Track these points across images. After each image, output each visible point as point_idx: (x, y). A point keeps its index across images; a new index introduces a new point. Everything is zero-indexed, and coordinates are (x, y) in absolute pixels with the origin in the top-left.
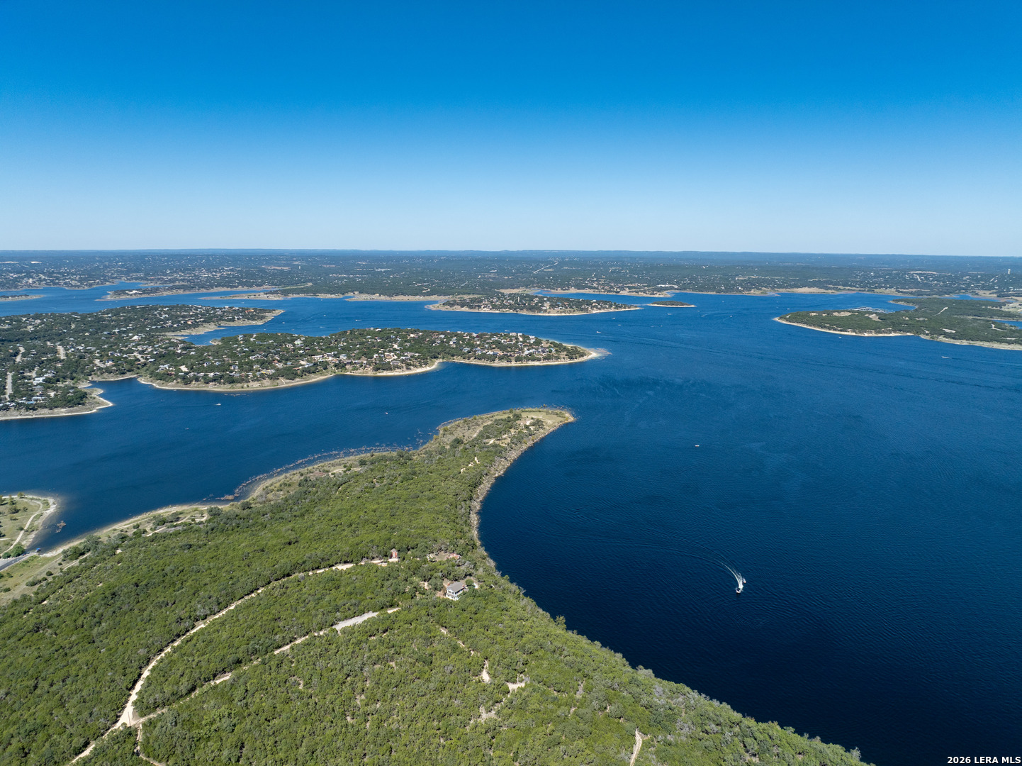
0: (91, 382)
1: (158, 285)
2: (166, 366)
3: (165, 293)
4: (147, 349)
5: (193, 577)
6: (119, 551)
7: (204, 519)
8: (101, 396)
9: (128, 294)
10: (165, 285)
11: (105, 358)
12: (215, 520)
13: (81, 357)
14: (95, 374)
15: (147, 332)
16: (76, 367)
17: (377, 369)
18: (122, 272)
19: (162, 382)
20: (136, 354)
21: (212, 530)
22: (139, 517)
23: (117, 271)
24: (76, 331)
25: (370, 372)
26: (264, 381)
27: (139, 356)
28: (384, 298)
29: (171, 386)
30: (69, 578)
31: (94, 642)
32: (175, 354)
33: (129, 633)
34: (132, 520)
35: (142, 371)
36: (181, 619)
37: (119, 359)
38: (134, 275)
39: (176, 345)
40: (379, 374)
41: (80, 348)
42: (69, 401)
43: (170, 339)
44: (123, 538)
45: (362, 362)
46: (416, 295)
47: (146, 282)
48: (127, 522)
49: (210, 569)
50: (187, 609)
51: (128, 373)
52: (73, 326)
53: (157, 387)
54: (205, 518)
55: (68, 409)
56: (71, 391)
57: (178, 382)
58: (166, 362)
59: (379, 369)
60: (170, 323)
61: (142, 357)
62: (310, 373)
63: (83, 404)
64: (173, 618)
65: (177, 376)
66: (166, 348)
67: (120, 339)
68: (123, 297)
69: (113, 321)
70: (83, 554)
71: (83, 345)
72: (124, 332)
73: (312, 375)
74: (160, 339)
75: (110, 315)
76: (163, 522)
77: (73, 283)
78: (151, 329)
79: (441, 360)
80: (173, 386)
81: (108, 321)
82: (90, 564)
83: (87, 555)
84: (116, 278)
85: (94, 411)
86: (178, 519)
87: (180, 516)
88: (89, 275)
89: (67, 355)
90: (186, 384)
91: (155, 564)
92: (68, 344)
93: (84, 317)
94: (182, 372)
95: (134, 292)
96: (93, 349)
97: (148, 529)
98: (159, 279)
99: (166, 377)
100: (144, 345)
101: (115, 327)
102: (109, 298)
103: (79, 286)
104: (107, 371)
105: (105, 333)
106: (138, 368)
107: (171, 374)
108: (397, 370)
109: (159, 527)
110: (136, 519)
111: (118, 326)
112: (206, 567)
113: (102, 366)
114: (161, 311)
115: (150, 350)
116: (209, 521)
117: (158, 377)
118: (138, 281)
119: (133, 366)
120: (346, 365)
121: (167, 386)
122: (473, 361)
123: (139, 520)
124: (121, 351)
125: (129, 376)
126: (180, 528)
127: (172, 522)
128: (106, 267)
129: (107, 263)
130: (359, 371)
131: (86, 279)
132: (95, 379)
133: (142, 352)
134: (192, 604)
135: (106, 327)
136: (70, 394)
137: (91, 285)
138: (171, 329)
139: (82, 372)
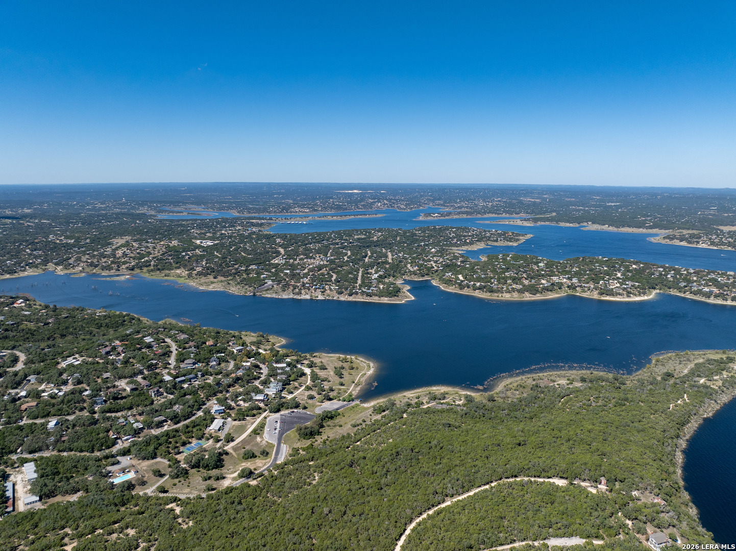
0: (404, 280)
1: (451, 210)
2: (450, 274)
3: (455, 217)
4: (439, 260)
5: (449, 456)
6: (405, 416)
7: (461, 403)
8: (408, 291)
9: (432, 216)
10: (455, 210)
11: (414, 264)
12: (468, 406)
13: (400, 262)
14: (407, 275)
15: (440, 246)
16: (396, 269)
17: (601, 294)
18: (430, 200)
19: (446, 285)
20: (432, 263)
21: (466, 414)
22: (420, 390)
23: (427, 199)
24: (400, 242)
25: (595, 295)
26: (514, 294)
27: (434, 265)
28: (612, 229)
29: (451, 289)
30: (375, 427)
31: (382, 489)
32: (456, 265)
33: (402, 491)
34: (416, 391)
35: (434, 275)
36: (437, 493)
37: (422, 265)
38: (437, 202)
39: (456, 258)
40: (603, 298)
41: (401, 255)
42: (390, 294)
43: (454, 253)
44: (409, 405)
45: (590, 287)
46: (640, 227)
47: (444, 207)
48: (413, 392)
49: (461, 452)
50: (441, 485)
51: (426, 276)
52: (398, 239)
53: (443, 289)
54: (462, 401)
55: (389, 298)
56: (392, 286)
57: (456, 287)
58: (450, 271)
59: (604, 294)
60: (455, 240)
61: (436, 265)
62: (548, 290)
63: (398, 296)
64: (431, 490)
65: (456, 283)
66: (451, 260)
67: (424, 250)
68: (429, 218)
69: (421, 236)
70: (384, 411)
71: (402, 253)
72: (427, 245)
73: (549, 293)
74: (448, 253)
75: (420, 232)
76: (434, 398)
77: (402, 206)
78: (443, 244)
79: (658, 291)
80: (452, 290)
81: (419, 236)
82: (387, 421)
83: (387, 412)
84: (426, 204)
85: (403, 302)
86: (444, 398)
87: (446, 396)
88: (411, 202)
89: (392, 260)
90: (461, 289)
91: (426, 435)
92: (394, 251)
93: (405, 232)
94: (459, 280)
95: (436, 215)
96: (408, 256)
97: (424, 401)
98: (452, 206)
99: (448, 282)
100: (438, 256)
101: (422, 241)
102: (421, 218)
103: (405, 209)
104: (413, 274)
105: (416, 245)
106: (433, 273)
107: (452, 281)
108: (618, 296)
109: (431, 401)
110: (418, 391)
111: (423, 240)
112: (458, 449)
113: (412, 270)
114: (451, 231)
115: (441, 260)
116: (464, 405)
117: (444, 282)
118: (439, 207)
119: (430, 271)
120: (576, 287)
121: (448, 289)
122: (688, 296)
123: (420, 392)
124: (424, 260)
125: (426, 278)
126: (444, 407)
127: (440, 399)
128: (422, 196)
129: (422, 194)
130: (587, 293)
131: (409, 205)
132: (406, 278)
133: (436, 262)
134: (445, 481)
135: (417, 240)
136: (391, 288)
137: (412, 208)
138: (456, 245)
139: (400, 273)
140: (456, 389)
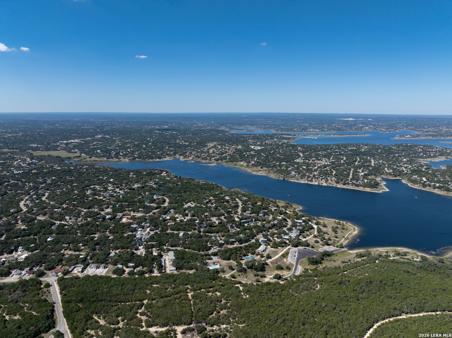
0: (382, 178)
1: (420, 133)
2: (416, 176)
3: (423, 138)
4: (408, 167)
6: (377, 262)
7: (418, 260)
8: (384, 185)
9: (405, 137)
10: (423, 133)
11: (390, 168)
12: (423, 263)
13: (380, 166)
14: (384, 175)
15: (410, 157)
16: (377, 170)
18: (404, 126)
19: (412, 184)
20: (403, 168)
21: (421, 268)
23: (402, 125)
24: (380, 153)
27: (404, 169)
29: (416, 187)
30: (356, 265)
32: (421, 171)
34: (385, 248)
35: (404, 177)
36: (396, 309)
37: (395, 169)
38: (410, 127)
39: (422, 166)
41: (380, 162)
42: (372, 186)
43: (420, 163)
44: (380, 256)
47: (414, 131)
48: (383, 248)
51: (398, 177)
52: (379, 151)
53: (410, 186)
55: (370, 189)
56: (373, 181)
57: (420, 186)
58: (416, 174)
60: (422, 154)
61: (406, 170)
63: (377, 188)
65: (420, 182)
66: (418, 167)
67: (397, 159)
68: (403, 138)
69: (396, 150)
70: (363, 257)
71: (382, 160)
72: (400, 156)
74: (415, 162)
75: (395, 147)
76: (398, 254)
77: (383, 130)
78: (413, 156)
80: (417, 187)
81: (394, 150)
82: (365, 263)
83: (365, 258)
84: (401, 128)
85: (381, 192)
86: (406, 255)
88: (390, 127)
89: (374, 164)
90: (424, 187)
92: (376, 159)
93: (384, 147)
94: (423, 181)
95: (408, 136)
96: (385, 163)
97: (391, 255)
98: (421, 130)
99: (415, 182)
100: (408, 164)
101: (396, 153)
102: (397, 138)
103: (385, 132)
104: (389, 174)
105: (392, 156)
106: (403, 175)
107: (418, 181)
109: (396, 256)
111: (398, 153)
113: (388, 172)
114: (419, 147)
115: (410, 167)
116: (420, 262)
117: (411, 181)
118: (411, 131)
119: (401, 173)
121: (414, 186)
123: (388, 249)
124: (397, 166)
125: (398, 178)
126: (406, 261)
127: (403, 255)
128: (398, 123)
129: (399, 121)
131: (388, 129)
132: (384, 177)
133: (406, 168)
134: (402, 303)
135: (393, 152)
136: (372, 183)
137: (390, 131)
138: (422, 157)
139: (379, 173)
140: (415, 251)
